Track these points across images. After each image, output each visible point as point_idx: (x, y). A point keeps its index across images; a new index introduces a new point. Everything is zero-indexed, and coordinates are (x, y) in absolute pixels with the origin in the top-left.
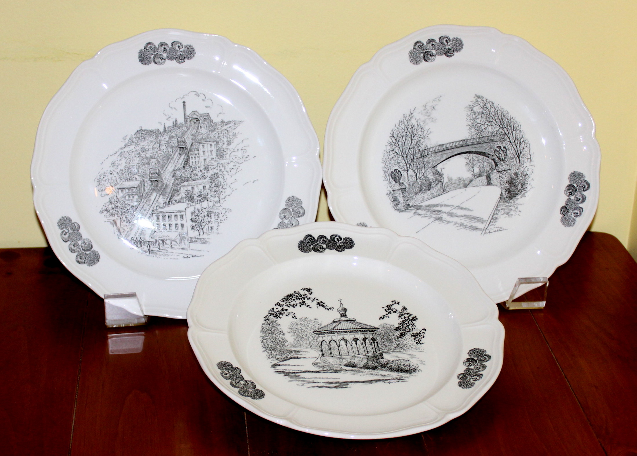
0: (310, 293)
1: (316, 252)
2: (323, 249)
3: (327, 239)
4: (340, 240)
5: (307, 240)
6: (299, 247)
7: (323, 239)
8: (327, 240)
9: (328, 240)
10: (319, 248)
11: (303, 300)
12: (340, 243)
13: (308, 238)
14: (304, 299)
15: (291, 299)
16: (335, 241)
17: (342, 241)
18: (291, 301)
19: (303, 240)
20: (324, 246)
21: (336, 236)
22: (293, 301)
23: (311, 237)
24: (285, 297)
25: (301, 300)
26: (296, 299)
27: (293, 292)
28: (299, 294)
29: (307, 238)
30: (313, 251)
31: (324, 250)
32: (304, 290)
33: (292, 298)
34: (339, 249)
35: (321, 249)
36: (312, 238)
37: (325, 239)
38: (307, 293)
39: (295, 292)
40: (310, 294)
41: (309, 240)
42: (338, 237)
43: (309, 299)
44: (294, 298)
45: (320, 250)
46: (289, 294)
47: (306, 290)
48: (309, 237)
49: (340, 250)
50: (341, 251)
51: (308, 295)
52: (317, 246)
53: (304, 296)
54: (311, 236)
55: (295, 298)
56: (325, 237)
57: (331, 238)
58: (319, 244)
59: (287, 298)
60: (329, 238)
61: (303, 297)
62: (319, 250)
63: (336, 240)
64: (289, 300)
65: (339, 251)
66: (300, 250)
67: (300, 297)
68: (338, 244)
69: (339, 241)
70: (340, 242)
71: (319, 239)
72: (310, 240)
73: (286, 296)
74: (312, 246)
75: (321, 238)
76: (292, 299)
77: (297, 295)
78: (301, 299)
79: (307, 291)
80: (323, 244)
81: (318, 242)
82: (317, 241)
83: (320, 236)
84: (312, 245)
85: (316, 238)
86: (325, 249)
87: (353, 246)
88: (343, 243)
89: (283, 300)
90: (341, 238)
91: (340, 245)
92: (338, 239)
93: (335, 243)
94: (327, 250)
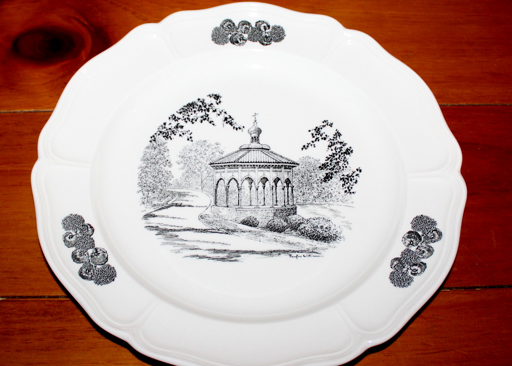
0: (218, 101)
1: (234, 44)
2: (243, 40)
3: (251, 26)
4: (267, 28)
5: (224, 27)
6: (213, 36)
7: (245, 26)
8: (251, 28)
9: (252, 28)
10: (238, 39)
11: (207, 113)
12: (267, 33)
13: (226, 25)
14: (208, 110)
15: (191, 109)
16: (260, 30)
17: (270, 30)
18: (191, 113)
19: (219, 26)
20: (246, 36)
21: (263, 22)
22: (193, 113)
23: (230, 23)
24: (184, 106)
25: (204, 111)
26: (198, 110)
27: (195, 100)
28: (203, 103)
29: (224, 24)
30: (230, 42)
31: (244, 41)
32: (210, 97)
33: (194, 108)
34: (265, 41)
35: (241, 40)
36: (232, 25)
37: (248, 26)
38: (213, 101)
39: (199, 99)
40: (218, 104)
41: (228, 26)
42: (265, 25)
43: (215, 111)
44: (195, 109)
45: (239, 41)
46: (191, 102)
47: (214, 98)
48: (228, 23)
49: (265, 43)
50: (267, 45)
51: (215, 104)
52: (237, 35)
53: (209, 106)
54: (230, 21)
55: (197, 109)
56: (249, 24)
57: (256, 25)
58: (240, 33)
59: (186, 108)
60: (253, 25)
61: (207, 107)
62: (237, 42)
63: (262, 28)
64: (189, 111)
65: (263, 44)
66: (213, 40)
67: (203, 108)
68: (264, 34)
69: (265, 29)
70: (267, 31)
71: (240, 26)
72: (229, 26)
73: (186, 105)
74: (229, 36)
75: (243, 25)
76: (193, 110)
77: (201, 104)
78: (205, 110)
79: (215, 99)
80: (245, 33)
81: (239, 30)
82: (238, 29)
83: (242, 21)
84: (231, 34)
85: (237, 25)
86: (246, 40)
87: (283, 39)
88: (271, 32)
89: (181, 111)
90: (269, 26)
91: (266, 36)
92: (264, 27)
93: (261, 32)
94: (248, 42)
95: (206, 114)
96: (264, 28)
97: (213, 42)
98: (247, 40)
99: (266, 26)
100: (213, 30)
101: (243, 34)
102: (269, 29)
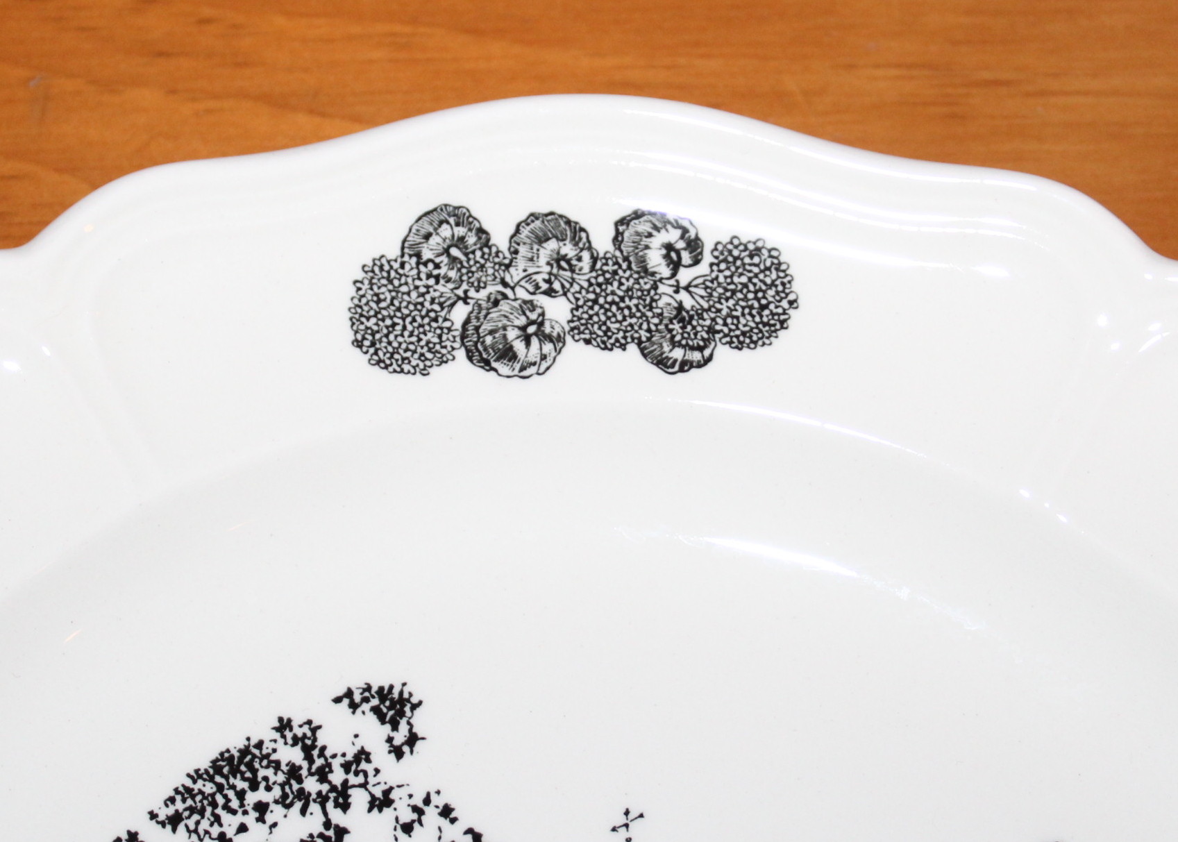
0: (400, 737)
1: (486, 364)
2: (545, 337)
3: (590, 248)
4: (686, 258)
5: (427, 254)
6: (357, 316)
7: (552, 245)
8: (586, 256)
9: (595, 259)
10: (512, 334)
11: (336, 816)
12: (687, 288)
13: (435, 240)
14: (342, 799)
15: (241, 795)
16: (645, 271)
17: (703, 268)
18: (239, 819)
19: (392, 251)
20: (558, 311)
21: (660, 224)
22: (250, 819)
23: (460, 231)
24: (196, 776)
25: (314, 808)
26: (284, 802)
27: (264, 731)
28: (307, 751)
29: (427, 237)
30: (461, 354)
31: (548, 348)
32: (354, 706)
33: (254, 786)
34: (674, 344)
35: (527, 340)
36: (471, 240)
37: (568, 250)
38: (373, 734)
39: (284, 726)
40: (398, 753)
41: (446, 251)
42: (673, 236)
43: (382, 802)
44: (261, 795)
45: (519, 346)
46: (235, 744)
47: (376, 710)
48: (446, 231)
49: (678, 354)
50: (685, 366)
51: (381, 757)
52: (504, 306)
53: (346, 767)
54: (460, 216)
55: (277, 792)
56: (575, 232)
57: (618, 240)
58: (521, 294)
59: (209, 788)
60: (602, 242)
61: (337, 777)
62: (508, 354)
63: (655, 259)
64: (226, 807)
65: (662, 363)
66: (358, 344)
67: (312, 785)
68: (666, 299)
69: (676, 266)
70: (685, 276)
71: (523, 250)
72: (455, 252)
73: (204, 764)
74: (459, 314)
75: (541, 239)
76: (252, 798)
77: (294, 755)
78: (322, 799)
79: (382, 718)
80: (550, 292)
81: (515, 274)
82: (508, 266)
83: (534, 216)
84: (465, 299)
85: (500, 239)
86: (558, 341)
87: (783, 324)
88: (708, 285)
89: (180, 806)
90: (694, 245)
91: (680, 308)
92: (669, 247)
93: (646, 284)
94: (575, 351)
95: (327, 824)
96: (667, 257)
97: (359, 359)
98: (568, 339)
99: (681, 245)
100: (360, 275)
101: (541, 300)
102: (696, 262)
